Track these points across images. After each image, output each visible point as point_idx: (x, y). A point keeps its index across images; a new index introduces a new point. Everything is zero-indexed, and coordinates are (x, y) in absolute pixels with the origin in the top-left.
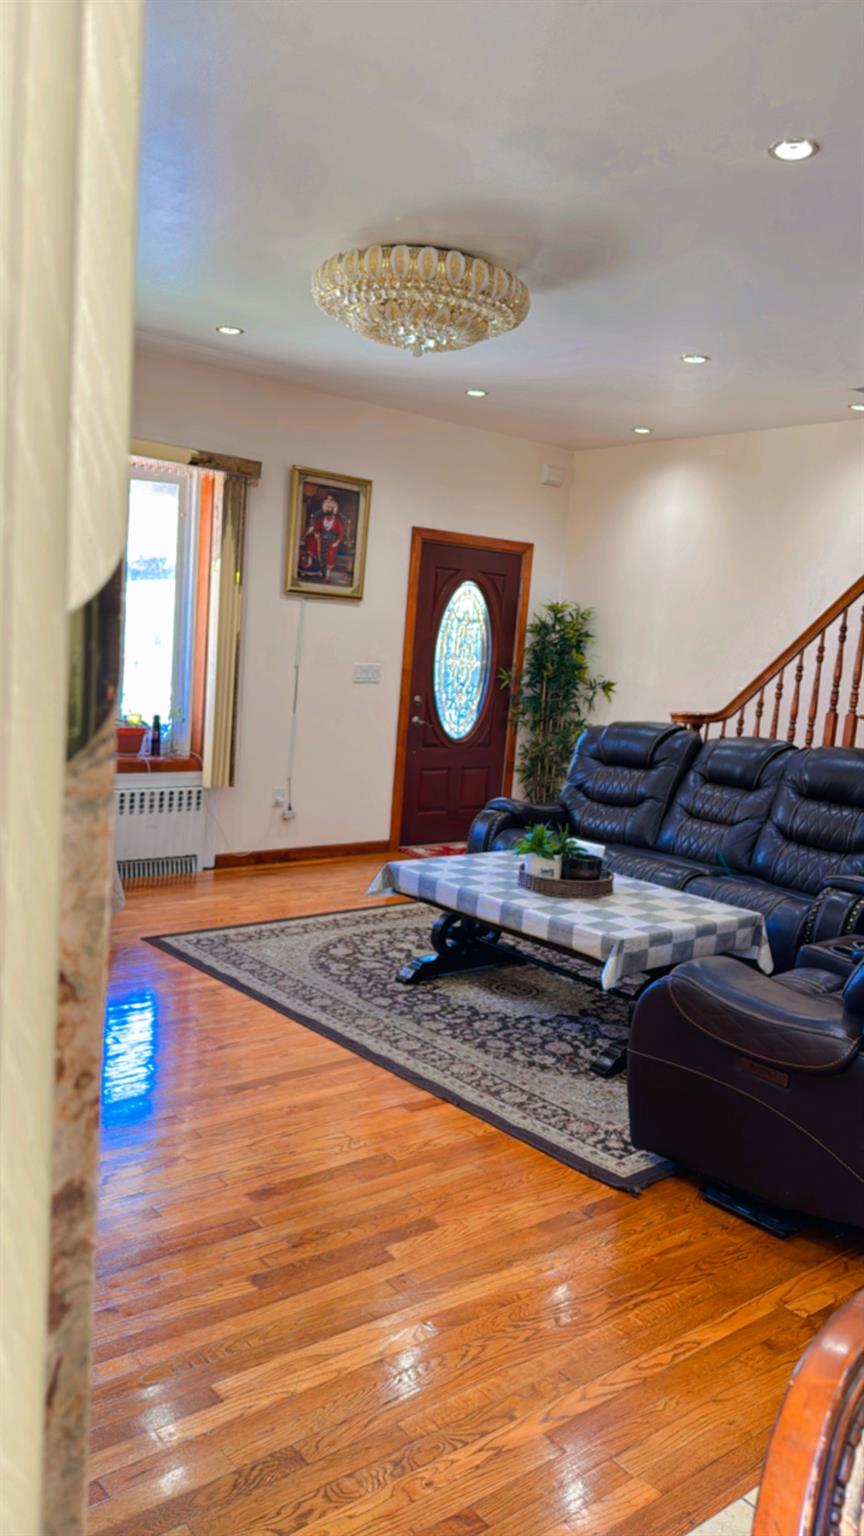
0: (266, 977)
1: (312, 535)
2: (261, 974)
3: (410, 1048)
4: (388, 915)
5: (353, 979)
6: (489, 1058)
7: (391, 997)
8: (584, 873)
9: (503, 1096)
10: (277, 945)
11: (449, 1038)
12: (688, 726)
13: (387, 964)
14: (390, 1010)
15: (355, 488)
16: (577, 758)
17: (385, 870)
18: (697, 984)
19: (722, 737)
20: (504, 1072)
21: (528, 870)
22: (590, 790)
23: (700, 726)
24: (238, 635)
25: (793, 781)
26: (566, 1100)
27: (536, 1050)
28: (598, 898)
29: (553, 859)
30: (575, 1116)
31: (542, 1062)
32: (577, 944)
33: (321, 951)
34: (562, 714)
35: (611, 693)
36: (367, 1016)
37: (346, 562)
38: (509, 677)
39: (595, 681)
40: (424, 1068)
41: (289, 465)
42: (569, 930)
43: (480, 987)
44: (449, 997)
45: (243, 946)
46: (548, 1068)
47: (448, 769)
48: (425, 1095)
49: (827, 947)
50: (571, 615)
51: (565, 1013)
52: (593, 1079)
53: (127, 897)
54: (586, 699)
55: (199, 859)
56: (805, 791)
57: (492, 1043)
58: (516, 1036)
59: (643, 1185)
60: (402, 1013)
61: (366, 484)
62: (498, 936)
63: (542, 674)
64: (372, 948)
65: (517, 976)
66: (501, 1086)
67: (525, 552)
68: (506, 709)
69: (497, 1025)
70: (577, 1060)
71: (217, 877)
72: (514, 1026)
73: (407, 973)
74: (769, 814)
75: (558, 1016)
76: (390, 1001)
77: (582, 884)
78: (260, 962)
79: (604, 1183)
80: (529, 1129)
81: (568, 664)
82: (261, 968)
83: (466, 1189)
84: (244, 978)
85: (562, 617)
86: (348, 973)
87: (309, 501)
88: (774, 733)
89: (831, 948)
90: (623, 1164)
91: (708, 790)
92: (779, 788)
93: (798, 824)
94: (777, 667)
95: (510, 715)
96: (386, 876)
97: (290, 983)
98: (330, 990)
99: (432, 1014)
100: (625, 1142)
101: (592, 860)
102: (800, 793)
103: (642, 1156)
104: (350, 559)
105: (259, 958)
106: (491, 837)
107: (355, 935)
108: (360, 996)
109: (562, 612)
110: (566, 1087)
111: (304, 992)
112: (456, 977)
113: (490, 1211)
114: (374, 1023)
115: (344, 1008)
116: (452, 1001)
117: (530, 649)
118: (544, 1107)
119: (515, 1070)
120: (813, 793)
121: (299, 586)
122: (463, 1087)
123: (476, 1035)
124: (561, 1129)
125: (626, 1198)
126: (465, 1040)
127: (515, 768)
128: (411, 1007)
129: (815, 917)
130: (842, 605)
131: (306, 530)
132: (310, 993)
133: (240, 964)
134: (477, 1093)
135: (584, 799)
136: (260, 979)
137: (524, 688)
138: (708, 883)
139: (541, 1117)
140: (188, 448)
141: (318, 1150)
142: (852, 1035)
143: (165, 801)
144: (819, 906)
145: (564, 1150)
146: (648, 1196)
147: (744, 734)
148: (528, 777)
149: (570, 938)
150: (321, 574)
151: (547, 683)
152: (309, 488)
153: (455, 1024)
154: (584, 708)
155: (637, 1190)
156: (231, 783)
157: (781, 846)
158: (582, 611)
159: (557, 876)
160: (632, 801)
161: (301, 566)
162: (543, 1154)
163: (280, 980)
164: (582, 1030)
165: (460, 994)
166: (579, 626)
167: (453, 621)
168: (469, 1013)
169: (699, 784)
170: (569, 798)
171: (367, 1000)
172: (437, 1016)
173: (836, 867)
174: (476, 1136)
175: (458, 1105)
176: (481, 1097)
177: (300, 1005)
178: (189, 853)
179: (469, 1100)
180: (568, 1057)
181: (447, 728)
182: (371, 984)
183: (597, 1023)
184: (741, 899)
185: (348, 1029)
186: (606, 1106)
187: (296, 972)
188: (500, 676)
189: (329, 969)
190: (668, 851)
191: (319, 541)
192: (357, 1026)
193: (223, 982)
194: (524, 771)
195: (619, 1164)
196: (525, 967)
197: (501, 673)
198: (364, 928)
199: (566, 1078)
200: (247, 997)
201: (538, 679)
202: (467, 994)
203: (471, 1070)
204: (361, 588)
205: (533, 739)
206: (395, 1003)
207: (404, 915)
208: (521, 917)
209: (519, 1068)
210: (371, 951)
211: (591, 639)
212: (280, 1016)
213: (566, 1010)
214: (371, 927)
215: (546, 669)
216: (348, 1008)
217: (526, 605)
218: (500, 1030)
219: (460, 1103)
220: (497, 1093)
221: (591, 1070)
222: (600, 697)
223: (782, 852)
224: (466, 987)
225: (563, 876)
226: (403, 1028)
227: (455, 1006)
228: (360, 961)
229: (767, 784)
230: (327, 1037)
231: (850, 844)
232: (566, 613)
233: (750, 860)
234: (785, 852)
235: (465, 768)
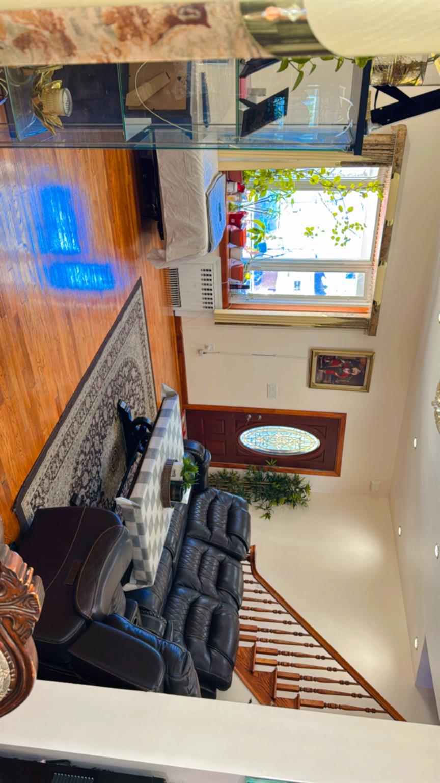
0: (122, 335)
1: (341, 362)
2: (123, 333)
3: (86, 403)
4: (151, 399)
5: (120, 378)
6: (81, 443)
7: (111, 396)
8: (174, 492)
9: (62, 447)
10: (137, 342)
11: (91, 423)
12: (248, 555)
13: (127, 396)
14: (105, 395)
15: (365, 384)
16: (231, 497)
17: (174, 393)
18: (119, 539)
19: (244, 573)
20: (74, 448)
21: (175, 464)
22: (215, 503)
23: (249, 561)
24: (290, 326)
25: (221, 607)
26: (60, 479)
27: (84, 466)
28: (161, 500)
29: (181, 476)
30: (52, 482)
31: (78, 469)
32: (138, 486)
33: (134, 364)
34: (253, 492)
35: (265, 518)
36: (102, 383)
37: (328, 380)
38: (272, 465)
39: (271, 509)
40: (77, 409)
41: (375, 351)
42: (145, 481)
43: (116, 441)
44: (111, 425)
45: (137, 326)
46: (76, 471)
47: (225, 434)
48: (63, 408)
49: (136, 615)
50: (304, 497)
51: (102, 484)
52: (70, 495)
53: (160, 270)
54: (261, 505)
55: (180, 309)
56: (216, 613)
57: (88, 445)
58: (91, 457)
59: (17, 514)
60: (103, 400)
61: (367, 389)
62: (141, 452)
63: (274, 482)
64: (135, 390)
65: (121, 462)
66: (67, 446)
67: (335, 472)
68: (255, 464)
69: (97, 448)
70: (79, 487)
71: (170, 317)
72: (96, 457)
73: (123, 405)
74: (204, 595)
75: (101, 481)
76: (109, 395)
77: (168, 491)
78: (129, 333)
79: (19, 493)
80: (46, 458)
81: (279, 495)
82: (126, 333)
83: (17, 423)
84: (121, 324)
85: (303, 492)
86: (123, 376)
87: (357, 361)
88: (246, 599)
89: (135, 618)
90: (28, 505)
91: (216, 564)
92: (218, 600)
93: (199, 610)
94: (280, 600)
95: (252, 465)
96: (171, 394)
97: (119, 346)
98: (115, 366)
99: (103, 416)
100: (39, 506)
101: (180, 495)
102: (215, 610)
103: (31, 515)
104: (329, 381)
105: (131, 333)
106: (191, 451)
107: (142, 382)
108: (112, 380)
109: (306, 492)
110: (66, 480)
111: (114, 353)
112: (121, 430)
113: (7, 433)
114: (99, 386)
115: (106, 371)
116: (109, 426)
117: (286, 475)
118: (56, 467)
119: (75, 455)
120: (215, 617)
121: (315, 356)
122: (67, 427)
123: (93, 437)
124: (45, 474)
125: (11, 504)
126: (90, 431)
127: (225, 469)
128: (106, 406)
129: (152, 615)
130: (313, 633)
131: (343, 360)
132: (114, 356)
133: (128, 323)
134: (64, 434)
135: (211, 500)
136: (121, 332)
137: (266, 473)
138: (168, 560)
139: (52, 465)
140: (381, 299)
141: (38, 351)
142: (93, 616)
143: (208, 291)
144: (157, 618)
145: (35, 475)
146: (12, 516)
147: (245, 584)
148: (221, 476)
149: (141, 483)
150: (321, 367)
151: (269, 485)
152: (364, 361)
153: (98, 427)
154: (257, 504)
155: (15, 510)
156: (217, 323)
157: (188, 600)
158: (307, 502)
159: (172, 478)
160: (210, 524)
161: (325, 357)
162: (33, 464)
163: (120, 342)
164: (94, 491)
165: (112, 431)
166: (299, 501)
167: (300, 435)
168: (103, 434)
169: (219, 559)
170: (211, 492)
171: (110, 383)
172: (102, 418)
173: (177, 629)
174: (43, 431)
175: (58, 423)
176: (62, 436)
177: (108, 350)
178: (182, 304)
179: (60, 430)
180: (81, 483)
181: (245, 433)
182: (118, 387)
183: (98, 500)
184: (160, 577)
185: (96, 372)
186: (56, 500)
187: (124, 350)
188: (272, 460)
189: (125, 366)
190: (184, 542)
191: (338, 366)
192: (97, 377)
193: (119, 314)
194: (224, 473)
195: (28, 502)
196: (125, 467)
197: (274, 461)
198: (145, 387)
199: (70, 481)
200: (112, 325)
201: (271, 480)
202: (113, 435)
203: (75, 432)
204: (315, 387)
205: (240, 478)
206: (109, 398)
207: (152, 408)
208: (151, 458)
209: (76, 457)
210: (134, 388)
211: (292, 507)
212: (103, 340)
213: (104, 485)
214: (146, 391)
215: (277, 484)
216: (106, 374)
217: (309, 473)
218: (95, 450)
219: (59, 425)
220: (64, 444)
221: (74, 494)
222: (262, 512)
223: (185, 601)
224: (116, 435)
225: (171, 481)
226: (96, 400)
227: (106, 428)
228: (129, 382)
229: (220, 594)
230: (92, 361)
231: (189, 636)
232: (306, 494)
233: (180, 585)
234: (185, 603)
235: (225, 442)
